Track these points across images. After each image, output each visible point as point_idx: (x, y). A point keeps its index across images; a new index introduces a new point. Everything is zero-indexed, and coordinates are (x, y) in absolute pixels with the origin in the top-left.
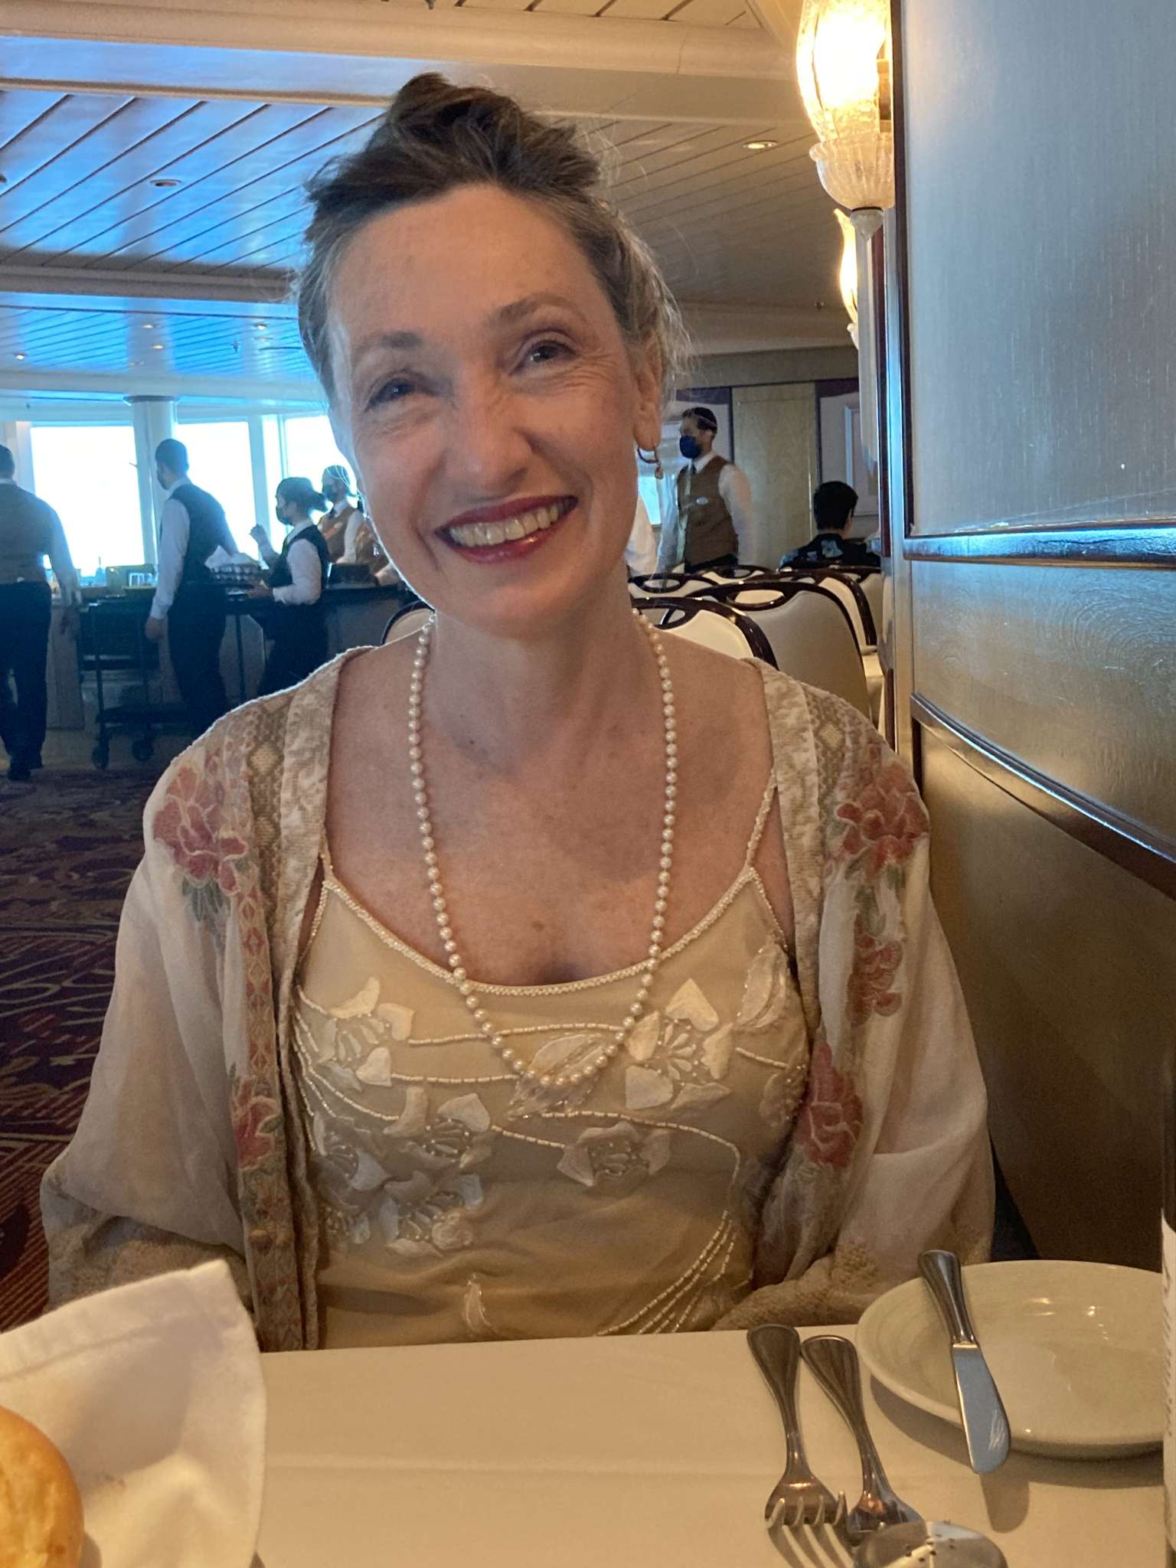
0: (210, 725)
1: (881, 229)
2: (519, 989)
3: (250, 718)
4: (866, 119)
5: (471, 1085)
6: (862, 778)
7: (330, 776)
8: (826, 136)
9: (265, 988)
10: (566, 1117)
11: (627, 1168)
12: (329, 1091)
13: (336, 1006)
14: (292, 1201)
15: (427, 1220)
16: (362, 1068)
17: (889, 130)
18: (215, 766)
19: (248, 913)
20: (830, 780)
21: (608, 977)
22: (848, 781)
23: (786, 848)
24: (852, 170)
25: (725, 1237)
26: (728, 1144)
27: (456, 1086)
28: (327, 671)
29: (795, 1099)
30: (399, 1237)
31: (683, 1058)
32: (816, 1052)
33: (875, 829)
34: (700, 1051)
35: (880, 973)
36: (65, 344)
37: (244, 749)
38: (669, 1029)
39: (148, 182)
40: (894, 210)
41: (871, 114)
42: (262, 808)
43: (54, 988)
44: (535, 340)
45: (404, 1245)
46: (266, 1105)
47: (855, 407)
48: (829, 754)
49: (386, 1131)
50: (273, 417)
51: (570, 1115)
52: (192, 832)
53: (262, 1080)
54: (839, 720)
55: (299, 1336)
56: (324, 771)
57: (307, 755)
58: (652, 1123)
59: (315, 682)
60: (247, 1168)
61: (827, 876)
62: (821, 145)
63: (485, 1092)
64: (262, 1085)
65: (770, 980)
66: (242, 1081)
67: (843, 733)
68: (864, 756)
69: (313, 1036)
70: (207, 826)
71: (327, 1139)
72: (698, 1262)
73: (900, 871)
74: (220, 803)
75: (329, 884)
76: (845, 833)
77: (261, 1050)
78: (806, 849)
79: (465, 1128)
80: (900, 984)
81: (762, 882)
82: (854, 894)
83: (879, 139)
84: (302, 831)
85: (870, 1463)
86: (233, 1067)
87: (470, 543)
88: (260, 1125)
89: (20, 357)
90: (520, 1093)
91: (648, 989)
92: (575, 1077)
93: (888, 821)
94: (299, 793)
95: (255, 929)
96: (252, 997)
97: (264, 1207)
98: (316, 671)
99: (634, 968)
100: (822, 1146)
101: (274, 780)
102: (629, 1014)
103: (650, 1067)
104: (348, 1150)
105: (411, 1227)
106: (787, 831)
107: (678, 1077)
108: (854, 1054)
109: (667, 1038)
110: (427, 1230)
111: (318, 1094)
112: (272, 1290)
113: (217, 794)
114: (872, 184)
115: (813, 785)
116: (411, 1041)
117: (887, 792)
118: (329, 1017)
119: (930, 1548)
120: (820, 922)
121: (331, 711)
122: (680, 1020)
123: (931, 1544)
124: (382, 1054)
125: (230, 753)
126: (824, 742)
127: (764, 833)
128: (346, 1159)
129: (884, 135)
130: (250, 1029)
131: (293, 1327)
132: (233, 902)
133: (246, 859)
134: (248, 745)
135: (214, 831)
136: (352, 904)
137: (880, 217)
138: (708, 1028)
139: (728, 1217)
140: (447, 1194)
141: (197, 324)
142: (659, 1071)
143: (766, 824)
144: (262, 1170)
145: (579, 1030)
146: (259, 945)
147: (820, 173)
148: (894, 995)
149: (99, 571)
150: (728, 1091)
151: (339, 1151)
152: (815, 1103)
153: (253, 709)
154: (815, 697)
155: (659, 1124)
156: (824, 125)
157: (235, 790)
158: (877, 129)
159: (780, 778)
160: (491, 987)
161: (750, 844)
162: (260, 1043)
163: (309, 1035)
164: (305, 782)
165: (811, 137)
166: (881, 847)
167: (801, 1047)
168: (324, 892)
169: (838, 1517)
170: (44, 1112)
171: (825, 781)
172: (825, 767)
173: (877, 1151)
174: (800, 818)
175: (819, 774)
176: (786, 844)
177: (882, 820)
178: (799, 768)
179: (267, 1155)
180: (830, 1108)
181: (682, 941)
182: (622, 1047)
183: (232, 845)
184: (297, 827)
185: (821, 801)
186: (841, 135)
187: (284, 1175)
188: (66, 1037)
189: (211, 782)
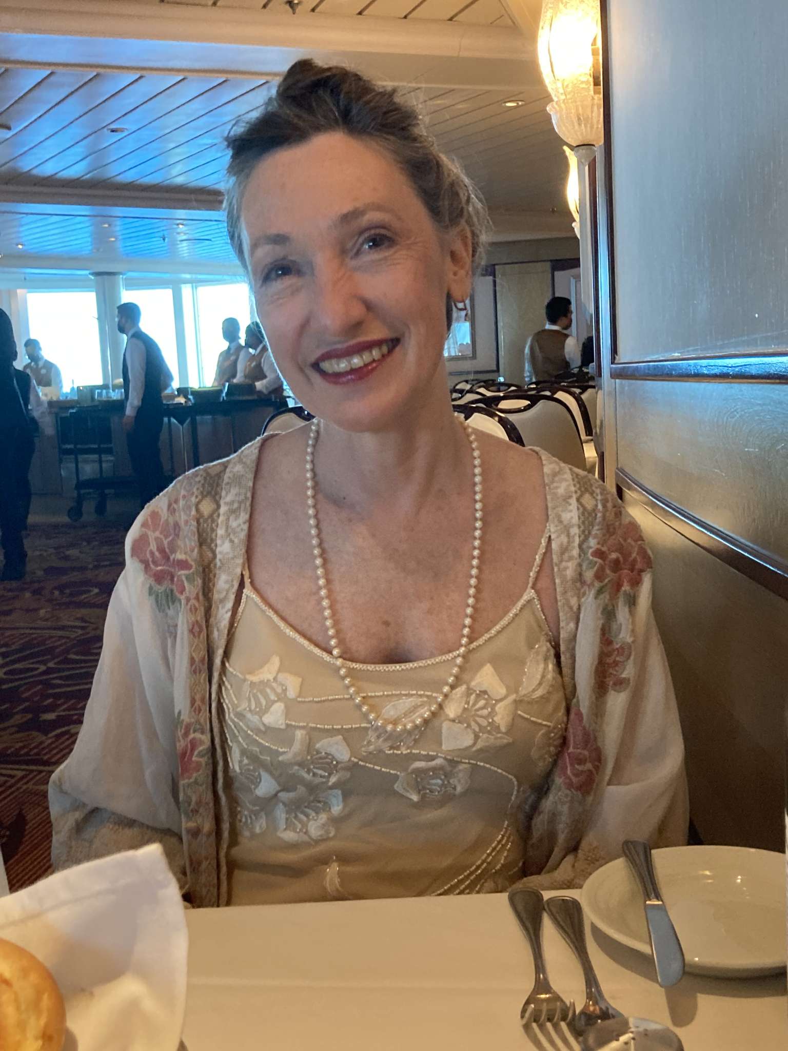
0: (171, 483)
1: (594, 160)
2: (373, 666)
3: (197, 479)
4: (584, 86)
5: (338, 730)
6: (608, 531)
7: (251, 521)
8: (558, 97)
9: (202, 660)
10: (402, 753)
11: (441, 790)
12: (243, 729)
13: (250, 673)
14: (215, 805)
15: (305, 819)
16: (266, 716)
17: (599, 93)
18: (174, 510)
19: (194, 610)
20: (587, 532)
21: (433, 660)
22: (598, 532)
23: (556, 577)
24: (575, 120)
25: (505, 838)
26: (510, 776)
27: (328, 730)
28: (250, 449)
29: (556, 747)
30: (285, 829)
31: (481, 717)
32: (572, 716)
33: (616, 566)
34: (492, 714)
35: (616, 663)
36: (50, 238)
37: (193, 500)
38: (473, 697)
39: (105, 129)
40: (603, 146)
41: (587, 82)
42: (205, 540)
43: (43, 668)
44: (366, 235)
45: (289, 836)
46: (200, 740)
47: (577, 278)
48: (586, 514)
49: (281, 758)
50: (189, 286)
51: (404, 752)
52: (157, 554)
53: (198, 722)
54: (593, 492)
55: (215, 894)
56: (247, 516)
57: (236, 505)
58: (459, 760)
59: (242, 457)
60: (186, 781)
61: (583, 597)
62: (554, 103)
63: (348, 735)
64: (198, 727)
65: (542, 666)
66: (185, 723)
67: (597, 500)
68: (610, 516)
69: (233, 692)
70: (167, 550)
71: (240, 762)
72: (485, 855)
73: (632, 595)
74: (177, 535)
75: (248, 591)
76: (596, 568)
77: (198, 703)
78: (569, 577)
79: (333, 758)
80: (629, 671)
81: (538, 600)
82: (601, 609)
83: (593, 99)
84: (231, 556)
85: (591, 980)
86: (180, 713)
87: (330, 371)
88: (196, 753)
89: (20, 247)
90: (372, 736)
91: (460, 667)
92: (409, 726)
93: (625, 560)
94: (230, 530)
95: (197, 621)
96: (194, 667)
97: (196, 808)
98: (243, 448)
99: (451, 655)
100: (574, 780)
101: (213, 521)
102: (447, 684)
103: (460, 722)
104: (254, 770)
105: (294, 824)
106: (556, 565)
107: (477, 729)
108: (597, 717)
109: (471, 703)
110: (304, 825)
111: (236, 731)
112: (199, 863)
113: (175, 529)
114: (589, 129)
115: (575, 534)
116: (299, 699)
117: (625, 540)
118: (245, 680)
119: (631, 1035)
120: (577, 628)
121: (253, 476)
122: (480, 691)
123: (632, 1032)
124: (279, 707)
125: (184, 502)
126: (583, 506)
127: (541, 566)
128: (253, 776)
129: (596, 97)
130: (192, 689)
131: (212, 889)
132: (183, 602)
133: (193, 574)
134: (197, 497)
135: (172, 554)
136: (264, 607)
137: (595, 151)
138: (498, 698)
139: (508, 826)
140: (319, 802)
141: (137, 224)
142: (465, 725)
143: (543, 560)
144: (196, 782)
145: (412, 695)
146: (200, 632)
147: (554, 122)
148: (624, 679)
149: (73, 389)
150: (511, 740)
151: (249, 770)
152: (571, 750)
153: (201, 473)
154: (577, 475)
155: (463, 761)
156: (557, 90)
157: (188, 527)
158: (592, 92)
159: (552, 530)
160: (354, 664)
161: (531, 574)
162: (198, 697)
163: (231, 692)
164: (234, 524)
165: (548, 98)
166: (620, 578)
167: (561, 712)
168: (244, 596)
169: (570, 1015)
170: (35, 751)
171: (583, 531)
172: (583, 523)
173: (609, 784)
174: (566, 556)
175: (579, 527)
176: (556, 575)
177: (621, 559)
178: (565, 523)
179: (200, 773)
180: (580, 753)
181: (484, 638)
182: (441, 706)
183: (183, 565)
184: (227, 553)
185: (580, 546)
186: (568, 97)
187: (210, 787)
188: (50, 700)
189: (171, 520)
